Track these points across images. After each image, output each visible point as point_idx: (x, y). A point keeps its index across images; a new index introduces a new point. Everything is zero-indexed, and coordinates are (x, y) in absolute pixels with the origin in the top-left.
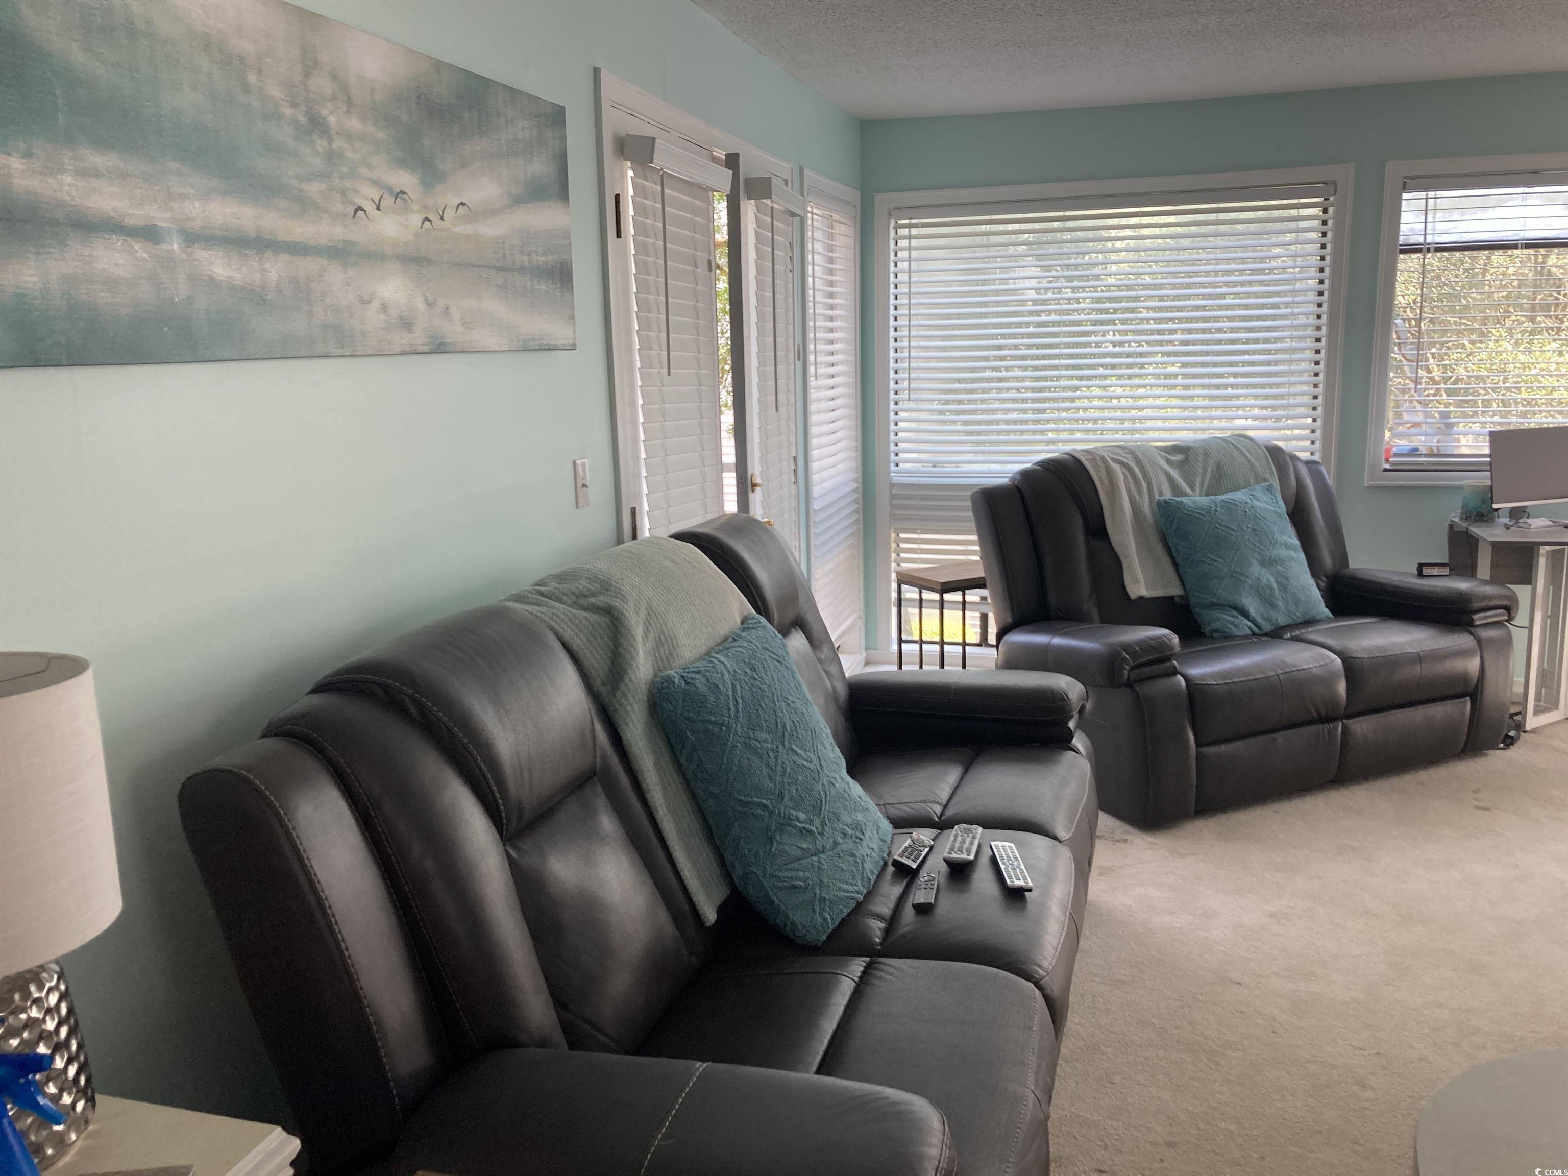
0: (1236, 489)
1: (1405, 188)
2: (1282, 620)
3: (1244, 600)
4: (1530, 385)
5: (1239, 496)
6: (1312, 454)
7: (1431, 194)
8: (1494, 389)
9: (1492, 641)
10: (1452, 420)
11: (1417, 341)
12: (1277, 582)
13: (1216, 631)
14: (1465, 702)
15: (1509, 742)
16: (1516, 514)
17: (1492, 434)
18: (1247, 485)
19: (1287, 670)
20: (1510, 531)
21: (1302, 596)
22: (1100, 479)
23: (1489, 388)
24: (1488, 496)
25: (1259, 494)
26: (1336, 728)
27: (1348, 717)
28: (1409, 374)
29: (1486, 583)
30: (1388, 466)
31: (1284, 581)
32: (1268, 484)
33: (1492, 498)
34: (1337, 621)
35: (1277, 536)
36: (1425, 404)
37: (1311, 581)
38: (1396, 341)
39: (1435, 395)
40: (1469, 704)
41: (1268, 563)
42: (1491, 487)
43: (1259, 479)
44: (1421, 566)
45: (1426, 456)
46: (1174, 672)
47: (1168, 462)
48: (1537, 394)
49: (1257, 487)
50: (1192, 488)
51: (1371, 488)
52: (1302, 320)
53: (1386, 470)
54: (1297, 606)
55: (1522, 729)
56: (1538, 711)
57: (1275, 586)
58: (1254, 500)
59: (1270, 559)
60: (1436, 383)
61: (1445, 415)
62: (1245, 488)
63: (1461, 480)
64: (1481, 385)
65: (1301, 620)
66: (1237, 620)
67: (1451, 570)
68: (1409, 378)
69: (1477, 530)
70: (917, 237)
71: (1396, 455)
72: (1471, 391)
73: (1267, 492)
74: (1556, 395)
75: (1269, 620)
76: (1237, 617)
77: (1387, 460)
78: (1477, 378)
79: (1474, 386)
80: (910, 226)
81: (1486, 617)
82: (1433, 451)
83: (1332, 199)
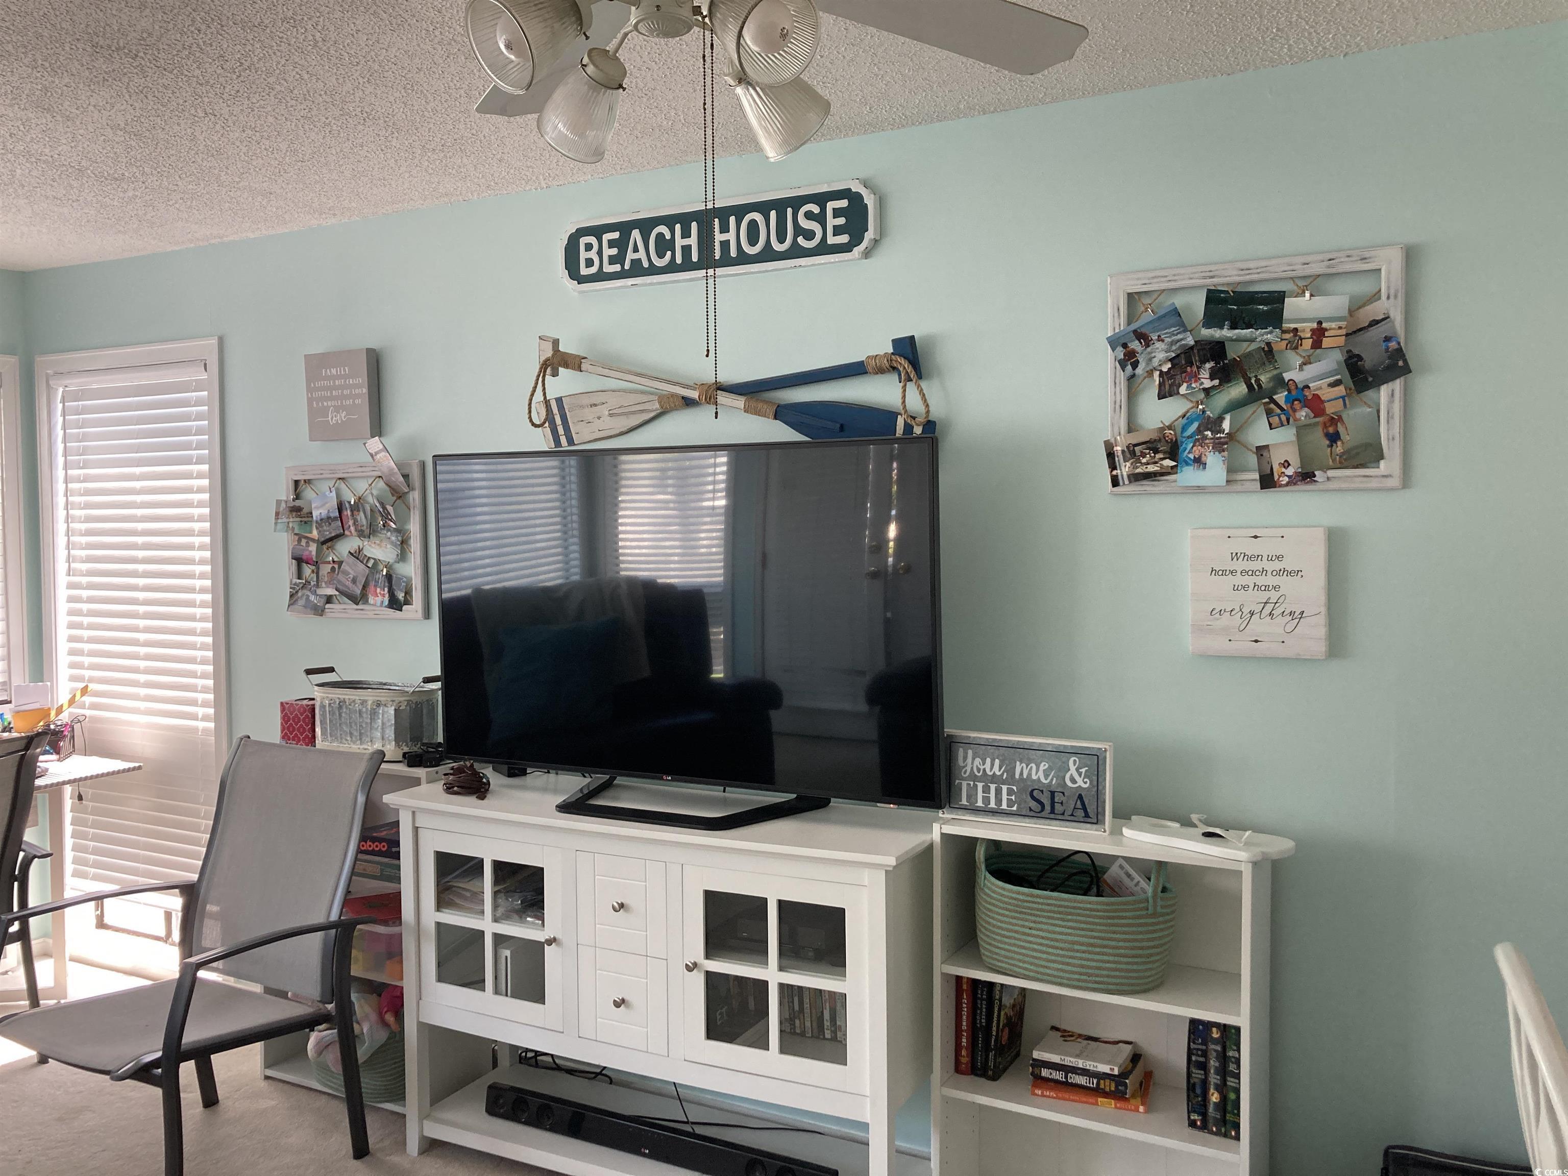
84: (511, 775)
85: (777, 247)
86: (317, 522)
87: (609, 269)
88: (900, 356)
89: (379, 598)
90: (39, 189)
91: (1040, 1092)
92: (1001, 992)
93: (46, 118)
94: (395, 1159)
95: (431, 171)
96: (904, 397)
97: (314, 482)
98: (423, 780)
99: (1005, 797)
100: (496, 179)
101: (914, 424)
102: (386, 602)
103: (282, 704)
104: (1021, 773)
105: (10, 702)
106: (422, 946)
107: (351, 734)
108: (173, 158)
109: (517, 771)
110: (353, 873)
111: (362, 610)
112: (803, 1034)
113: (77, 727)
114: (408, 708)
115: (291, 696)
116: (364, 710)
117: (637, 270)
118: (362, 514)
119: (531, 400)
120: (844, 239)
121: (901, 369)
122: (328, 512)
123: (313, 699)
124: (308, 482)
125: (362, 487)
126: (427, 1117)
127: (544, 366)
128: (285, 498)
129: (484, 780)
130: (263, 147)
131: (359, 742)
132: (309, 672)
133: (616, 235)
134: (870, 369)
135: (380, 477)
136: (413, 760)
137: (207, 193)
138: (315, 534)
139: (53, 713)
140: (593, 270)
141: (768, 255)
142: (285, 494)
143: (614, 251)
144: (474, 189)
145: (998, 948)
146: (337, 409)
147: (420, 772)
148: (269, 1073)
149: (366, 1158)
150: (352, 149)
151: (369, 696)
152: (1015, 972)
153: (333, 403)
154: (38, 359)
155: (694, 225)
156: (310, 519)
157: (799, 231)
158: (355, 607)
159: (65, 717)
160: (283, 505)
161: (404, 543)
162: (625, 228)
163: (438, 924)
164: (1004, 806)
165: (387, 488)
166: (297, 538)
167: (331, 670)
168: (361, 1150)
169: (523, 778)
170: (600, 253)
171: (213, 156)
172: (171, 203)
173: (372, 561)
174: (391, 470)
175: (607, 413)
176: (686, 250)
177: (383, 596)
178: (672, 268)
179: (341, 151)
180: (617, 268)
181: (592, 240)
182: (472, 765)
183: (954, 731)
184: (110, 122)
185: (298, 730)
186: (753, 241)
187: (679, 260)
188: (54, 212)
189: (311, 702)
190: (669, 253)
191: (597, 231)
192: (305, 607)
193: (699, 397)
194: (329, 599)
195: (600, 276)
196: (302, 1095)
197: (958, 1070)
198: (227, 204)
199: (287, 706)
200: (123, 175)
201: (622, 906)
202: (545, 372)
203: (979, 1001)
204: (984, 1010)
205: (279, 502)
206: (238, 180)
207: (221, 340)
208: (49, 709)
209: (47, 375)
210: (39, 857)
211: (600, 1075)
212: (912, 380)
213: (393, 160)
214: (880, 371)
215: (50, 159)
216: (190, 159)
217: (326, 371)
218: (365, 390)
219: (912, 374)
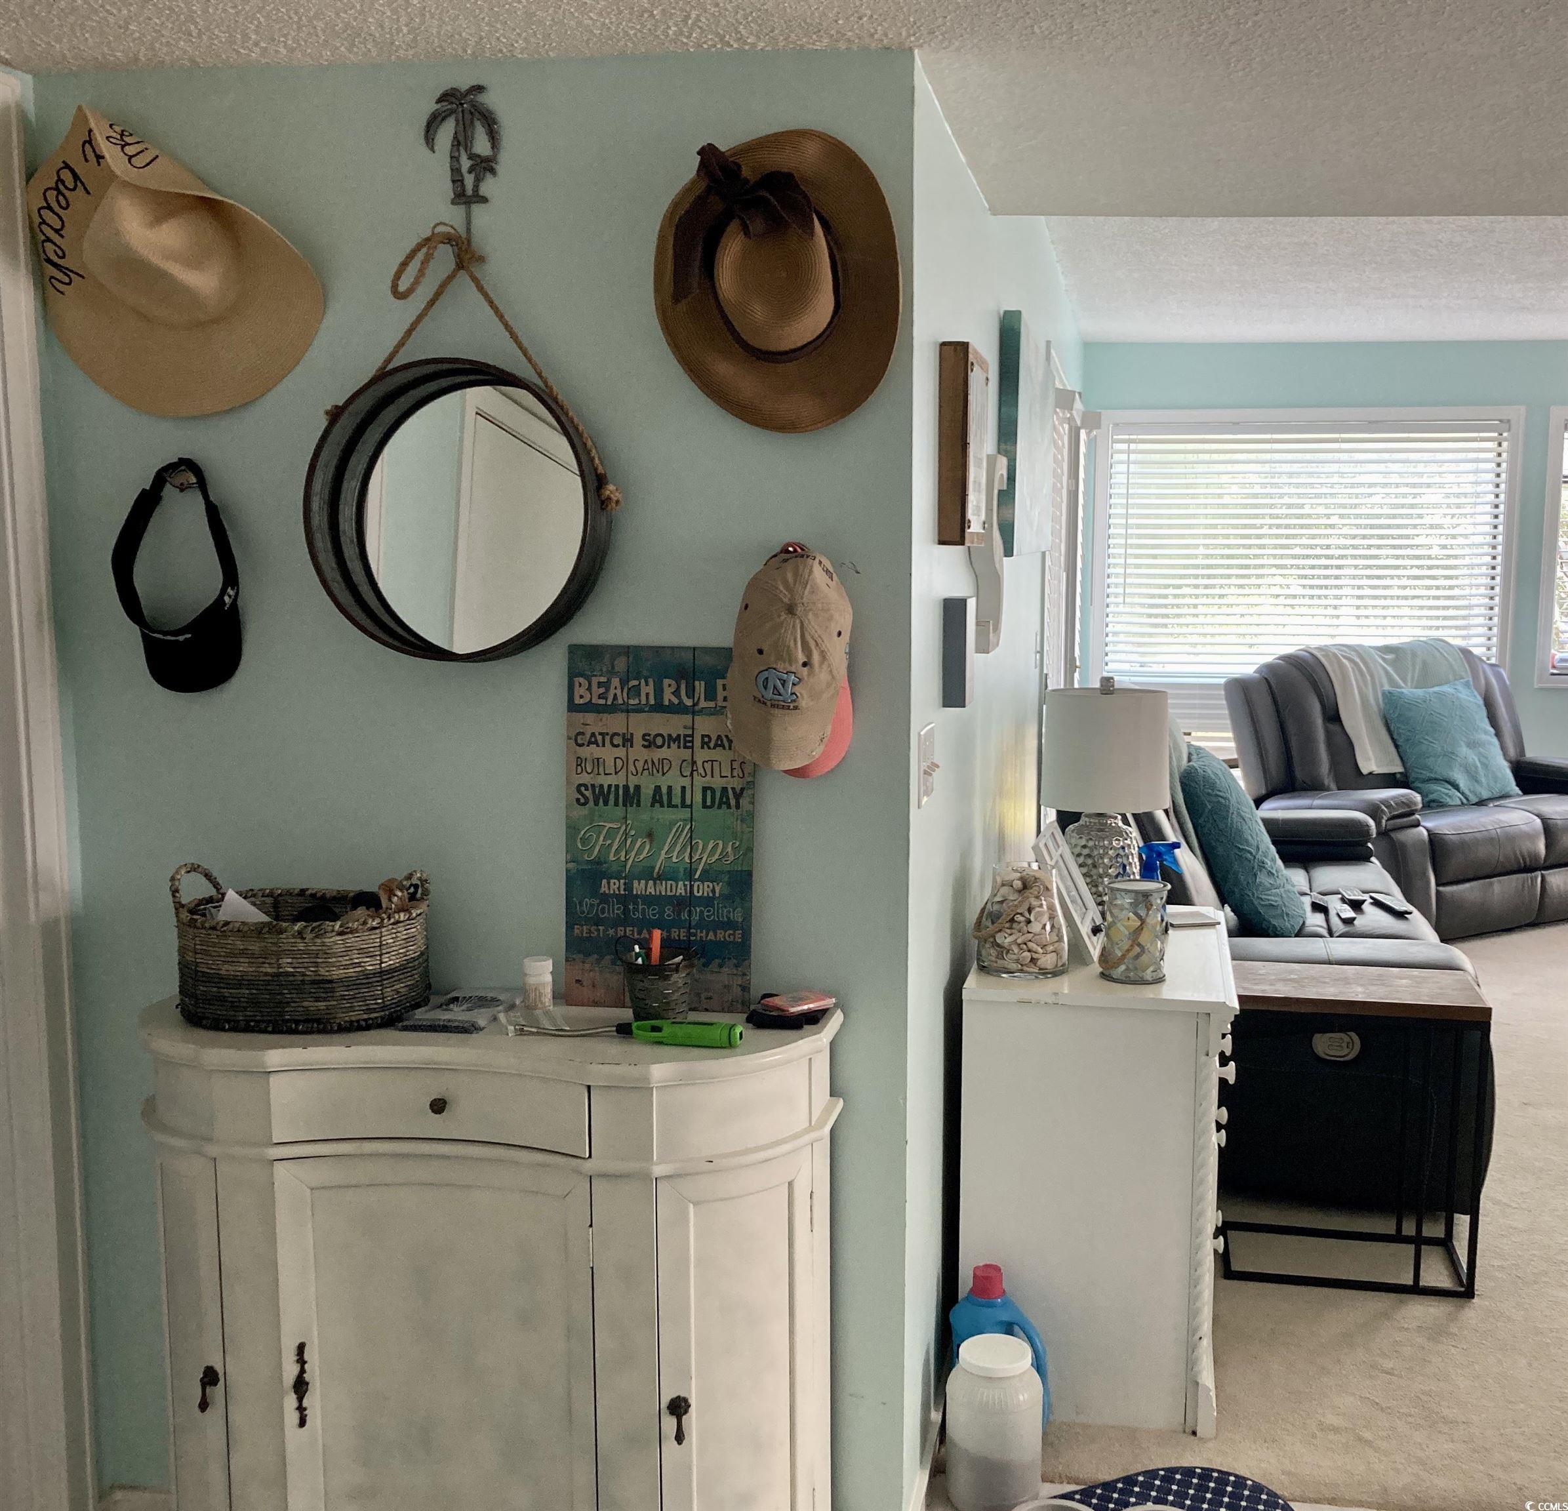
0: (1443, 683)
2: (1485, 795)
3: (1455, 775)
5: (1446, 688)
6: (1492, 658)
12: (1480, 762)
13: (1433, 801)
18: (1450, 681)
19: (1502, 825)
21: (1499, 775)
22: (1334, 671)
25: (1460, 688)
26: (1537, 878)
27: (1545, 868)
30: (1554, 671)
31: (1484, 761)
32: (1465, 680)
34: (1527, 796)
35: (1478, 722)
41: (1472, 745)
43: (1458, 676)
46: (1417, 824)
47: (1384, 659)
49: (1457, 682)
50: (1405, 681)
51: (1542, 689)
53: (1552, 674)
54: (1494, 782)
57: (1479, 764)
58: (1457, 693)
59: (1473, 742)
62: (1449, 683)
65: (1499, 794)
66: (1450, 793)
70: (1134, 452)
73: (1465, 687)
75: (1475, 793)
76: (1450, 790)
77: (1553, 665)
80: (1130, 441)
83: (1504, 435)
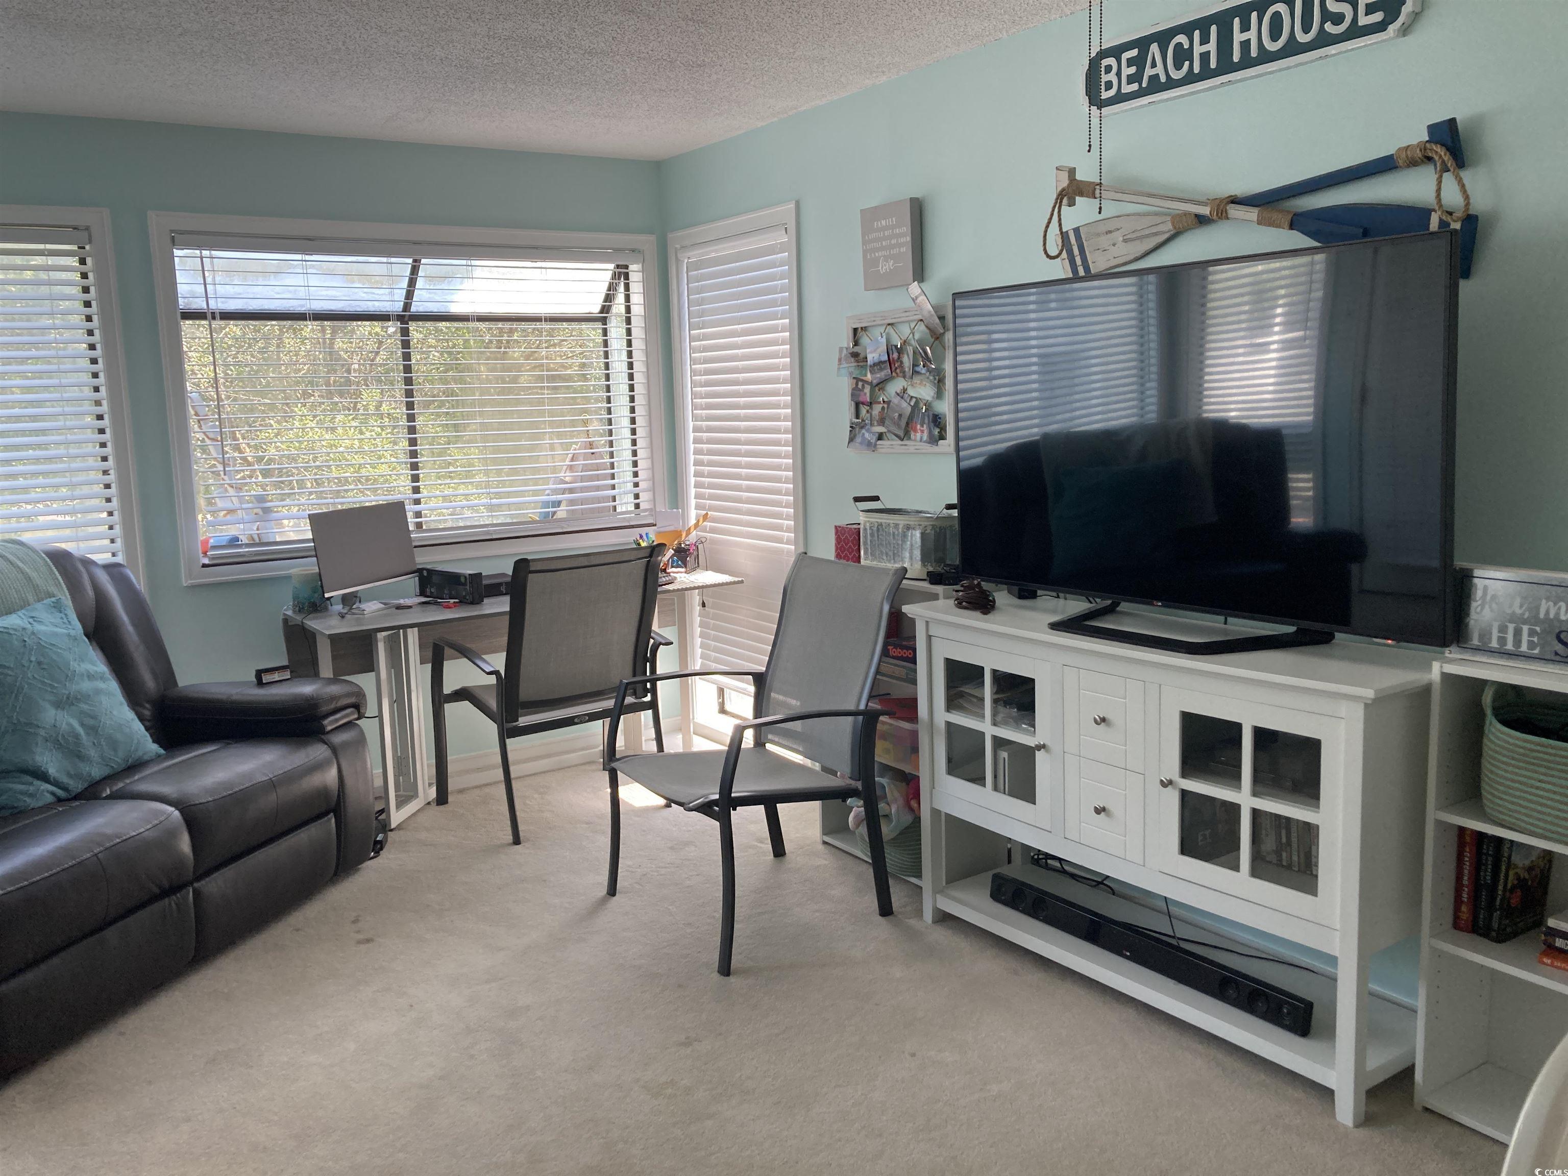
0: (9, 612)
1: (174, 243)
2: (97, 772)
3: (38, 758)
4: (338, 463)
5: (14, 620)
6: (114, 555)
7: (206, 253)
8: (306, 469)
9: (346, 745)
10: (269, 504)
11: (217, 416)
12: (82, 725)
14: (330, 820)
15: (378, 847)
16: (349, 600)
17: (311, 517)
18: (25, 605)
19: (108, 845)
20: (345, 619)
21: (119, 736)
23: (301, 467)
24: (318, 584)
25: (42, 614)
26: (186, 898)
27: (198, 878)
28: (215, 455)
29: (331, 681)
30: (206, 561)
31: (92, 722)
32: (53, 599)
33: (322, 586)
34: (173, 758)
35: (74, 665)
36: (239, 489)
37: (128, 715)
38: (194, 417)
39: (251, 477)
40: (333, 820)
41: (65, 703)
42: (320, 574)
43: (41, 595)
44: (259, 674)
45: (247, 545)
48: (346, 472)
49: (39, 606)
51: (190, 588)
52: (74, 393)
53: (204, 566)
54: (115, 750)
55: (387, 829)
56: (400, 805)
57: (80, 730)
58: (35, 624)
59: (68, 698)
60: (249, 464)
61: (261, 499)
62: (22, 609)
63: (289, 569)
64: (293, 465)
65: (123, 766)
66: (31, 788)
67: (291, 672)
68: (215, 459)
69: (314, 624)
71: (214, 548)
72: (284, 470)
73: (53, 610)
74: (364, 472)
75: (78, 776)
76: (31, 784)
77: (205, 553)
78: (288, 457)
79: (287, 466)
81: (337, 720)
82: (253, 540)
83: (87, 247)
84: (1021, 597)
85: (1302, 38)
86: (870, 366)
87: (1127, 89)
88: (1436, 143)
89: (921, 433)
90: (646, 84)
91: (1549, 961)
92: (1510, 849)
93: (633, 18)
94: (913, 922)
95: (955, 15)
96: (1439, 191)
97: (870, 329)
98: (941, 596)
99: (1525, 637)
100: (1019, 13)
101: (1450, 220)
102: (925, 437)
103: (836, 527)
104: (1547, 613)
105: (655, 525)
106: (935, 741)
107: (887, 554)
108: (736, 39)
109: (1026, 594)
110: (878, 672)
111: (906, 445)
112: (1289, 867)
113: (700, 546)
114: (933, 532)
115: (843, 522)
116: (896, 533)
117: (1155, 86)
118: (906, 356)
119: (1046, 232)
120: (1378, 17)
121: (1436, 158)
122: (880, 355)
123: (859, 524)
124: (864, 329)
125: (905, 331)
126: (941, 892)
127: (1061, 196)
128: (846, 346)
129: (991, 598)
130: (803, 16)
131: (892, 561)
132: (857, 499)
133: (1134, 53)
134: (1401, 163)
135: (921, 320)
136: (935, 578)
137: (772, 67)
138: (869, 377)
139: (684, 535)
140: (1112, 92)
141: (1293, 49)
142: (846, 341)
143: (1133, 70)
144: (1001, 27)
145: (1501, 799)
146: (886, 259)
147: (939, 589)
148: (827, 839)
149: (890, 917)
150: (877, 4)
151: (901, 520)
152: (1520, 827)
153: (884, 253)
154: (670, 235)
155: (1214, 28)
156: (865, 364)
157: (1327, 16)
158: (900, 442)
159: (693, 538)
160: (845, 351)
161: (940, 382)
162: (1142, 44)
163: (949, 724)
164: (1524, 648)
165: (928, 331)
166: (855, 381)
167: (876, 498)
168: (886, 910)
169: (1035, 600)
170: (1119, 74)
171: (766, 31)
172: (747, 81)
173: (914, 400)
174: (930, 312)
175: (1121, 239)
176: (1205, 57)
177: (922, 432)
178: (1191, 79)
179: (869, 8)
180: (1135, 87)
181: (1111, 61)
182: (979, 584)
183: (1465, 564)
184: (680, 15)
185: (848, 551)
186: (1275, 36)
187: (1197, 69)
188: (663, 103)
189: (858, 527)
190: (1187, 63)
191: (1116, 52)
192: (861, 443)
193: (1210, 213)
194: (880, 437)
195: (1120, 98)
196: (850, 860)
197: (1456, 925)
198: (791, 76)
199: (839, 529)
200: (704, 61)
201: (1103, 720)
202: (1061, 202)
203: (1484, 857)
204: (1490, 867)
205: (841, 349)
206: (791, 50)
207: (798, 204)
208: (681, 531)
209: (676, 248)
210: (663, 644)
211: (1101, 883)
212: (1449, 171)
213: (917, 9)
214: (1413, 163)
215: (647, 56)
216: (750, 38)
217: (877, 224)
218: (909, 239)
219: (1450, 163)
